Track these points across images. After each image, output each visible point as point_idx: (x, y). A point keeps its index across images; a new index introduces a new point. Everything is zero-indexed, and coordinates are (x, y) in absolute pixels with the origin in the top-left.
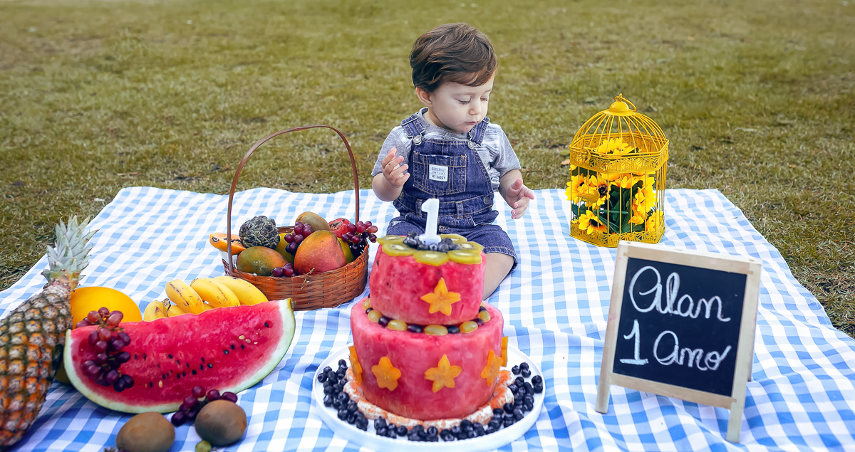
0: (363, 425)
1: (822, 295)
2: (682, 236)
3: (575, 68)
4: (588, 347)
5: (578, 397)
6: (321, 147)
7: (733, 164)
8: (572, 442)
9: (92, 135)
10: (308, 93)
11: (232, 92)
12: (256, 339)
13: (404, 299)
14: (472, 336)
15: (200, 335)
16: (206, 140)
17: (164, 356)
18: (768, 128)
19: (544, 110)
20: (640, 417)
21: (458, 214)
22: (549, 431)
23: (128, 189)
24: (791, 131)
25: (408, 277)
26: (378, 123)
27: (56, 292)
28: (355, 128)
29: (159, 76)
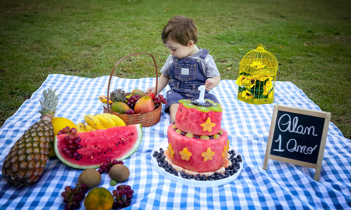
0: (176, 174)
1: (338, 125)
2: (281, 100)
3: (223, 29)
4: (255, 144)
5: (255, 164)
6: (127, 59)
7: (294, 72)
8: (257, 180)
9: (28, 50)
10: (116, 35)
11: (83, 33)
12: (128, 140)
13: (193, 125)
14: (218, 140)
15: (107, 138)
16: (78, 54)
17: (93, 146)
18: (305, 57)
19: (215, 46)
20: (280, 171)
21: (193, 89)
22: (247, 176)
23: (52, 75)
24: (314, 58)
25: (195, 116)
26: (148, 49)
27: (47, 120)
28: (139, 51)
29: (50, 25)
